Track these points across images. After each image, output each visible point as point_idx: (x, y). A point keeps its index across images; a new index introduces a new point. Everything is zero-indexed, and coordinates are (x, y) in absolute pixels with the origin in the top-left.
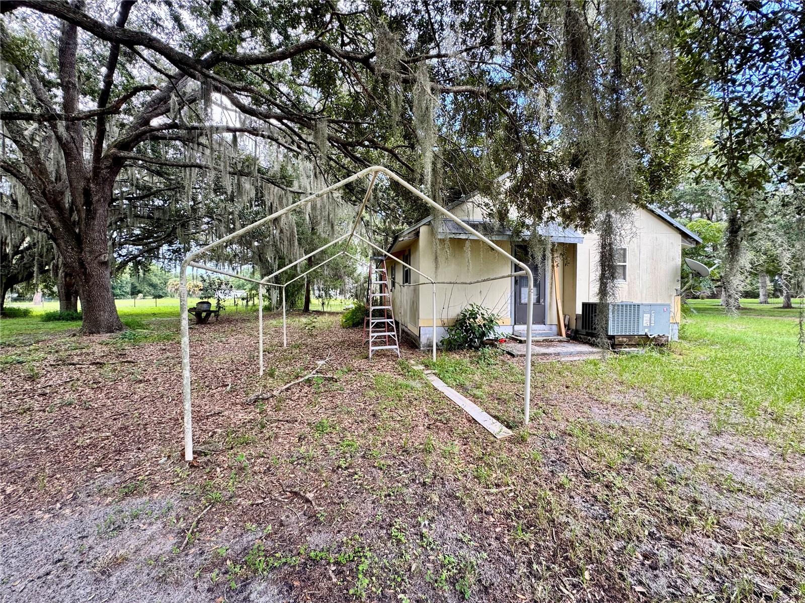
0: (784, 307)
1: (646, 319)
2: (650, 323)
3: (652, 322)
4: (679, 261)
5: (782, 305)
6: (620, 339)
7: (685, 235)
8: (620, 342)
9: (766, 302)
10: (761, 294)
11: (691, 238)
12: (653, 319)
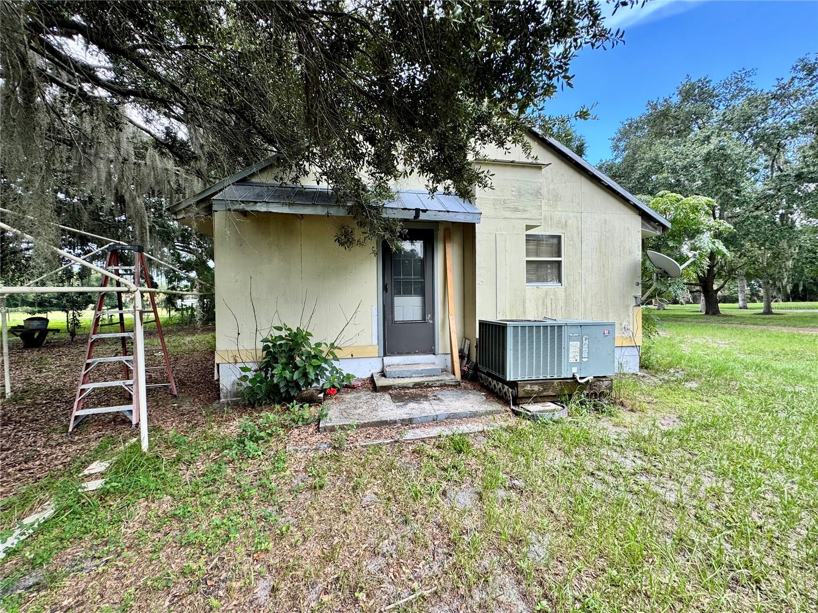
0: (764, 313)
1: (573, 350)
2: (581, 357)
3: (585, 355)
4: (638, 255)
5: (762, 311)
6: (528, 388)
7: (646, 217)
8: (527, 392)
9: (745, 308)
10: (740, 299)
11: (655, 221)
12: (585, 349)
